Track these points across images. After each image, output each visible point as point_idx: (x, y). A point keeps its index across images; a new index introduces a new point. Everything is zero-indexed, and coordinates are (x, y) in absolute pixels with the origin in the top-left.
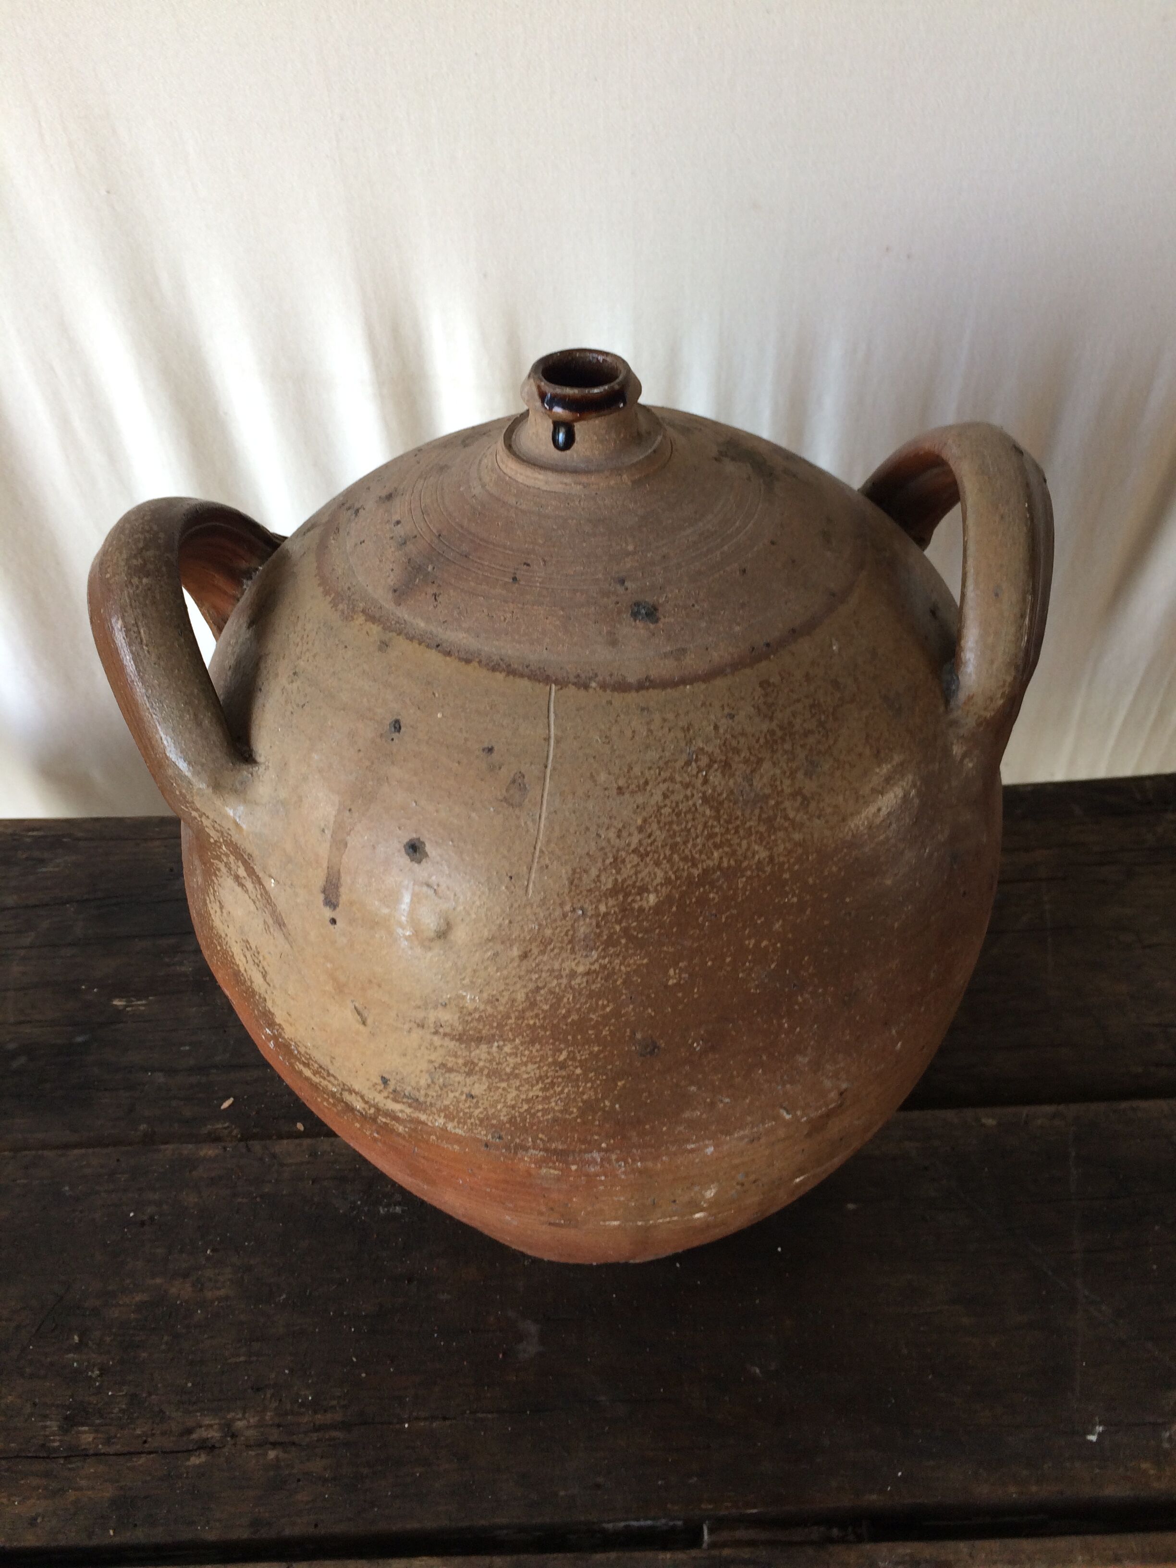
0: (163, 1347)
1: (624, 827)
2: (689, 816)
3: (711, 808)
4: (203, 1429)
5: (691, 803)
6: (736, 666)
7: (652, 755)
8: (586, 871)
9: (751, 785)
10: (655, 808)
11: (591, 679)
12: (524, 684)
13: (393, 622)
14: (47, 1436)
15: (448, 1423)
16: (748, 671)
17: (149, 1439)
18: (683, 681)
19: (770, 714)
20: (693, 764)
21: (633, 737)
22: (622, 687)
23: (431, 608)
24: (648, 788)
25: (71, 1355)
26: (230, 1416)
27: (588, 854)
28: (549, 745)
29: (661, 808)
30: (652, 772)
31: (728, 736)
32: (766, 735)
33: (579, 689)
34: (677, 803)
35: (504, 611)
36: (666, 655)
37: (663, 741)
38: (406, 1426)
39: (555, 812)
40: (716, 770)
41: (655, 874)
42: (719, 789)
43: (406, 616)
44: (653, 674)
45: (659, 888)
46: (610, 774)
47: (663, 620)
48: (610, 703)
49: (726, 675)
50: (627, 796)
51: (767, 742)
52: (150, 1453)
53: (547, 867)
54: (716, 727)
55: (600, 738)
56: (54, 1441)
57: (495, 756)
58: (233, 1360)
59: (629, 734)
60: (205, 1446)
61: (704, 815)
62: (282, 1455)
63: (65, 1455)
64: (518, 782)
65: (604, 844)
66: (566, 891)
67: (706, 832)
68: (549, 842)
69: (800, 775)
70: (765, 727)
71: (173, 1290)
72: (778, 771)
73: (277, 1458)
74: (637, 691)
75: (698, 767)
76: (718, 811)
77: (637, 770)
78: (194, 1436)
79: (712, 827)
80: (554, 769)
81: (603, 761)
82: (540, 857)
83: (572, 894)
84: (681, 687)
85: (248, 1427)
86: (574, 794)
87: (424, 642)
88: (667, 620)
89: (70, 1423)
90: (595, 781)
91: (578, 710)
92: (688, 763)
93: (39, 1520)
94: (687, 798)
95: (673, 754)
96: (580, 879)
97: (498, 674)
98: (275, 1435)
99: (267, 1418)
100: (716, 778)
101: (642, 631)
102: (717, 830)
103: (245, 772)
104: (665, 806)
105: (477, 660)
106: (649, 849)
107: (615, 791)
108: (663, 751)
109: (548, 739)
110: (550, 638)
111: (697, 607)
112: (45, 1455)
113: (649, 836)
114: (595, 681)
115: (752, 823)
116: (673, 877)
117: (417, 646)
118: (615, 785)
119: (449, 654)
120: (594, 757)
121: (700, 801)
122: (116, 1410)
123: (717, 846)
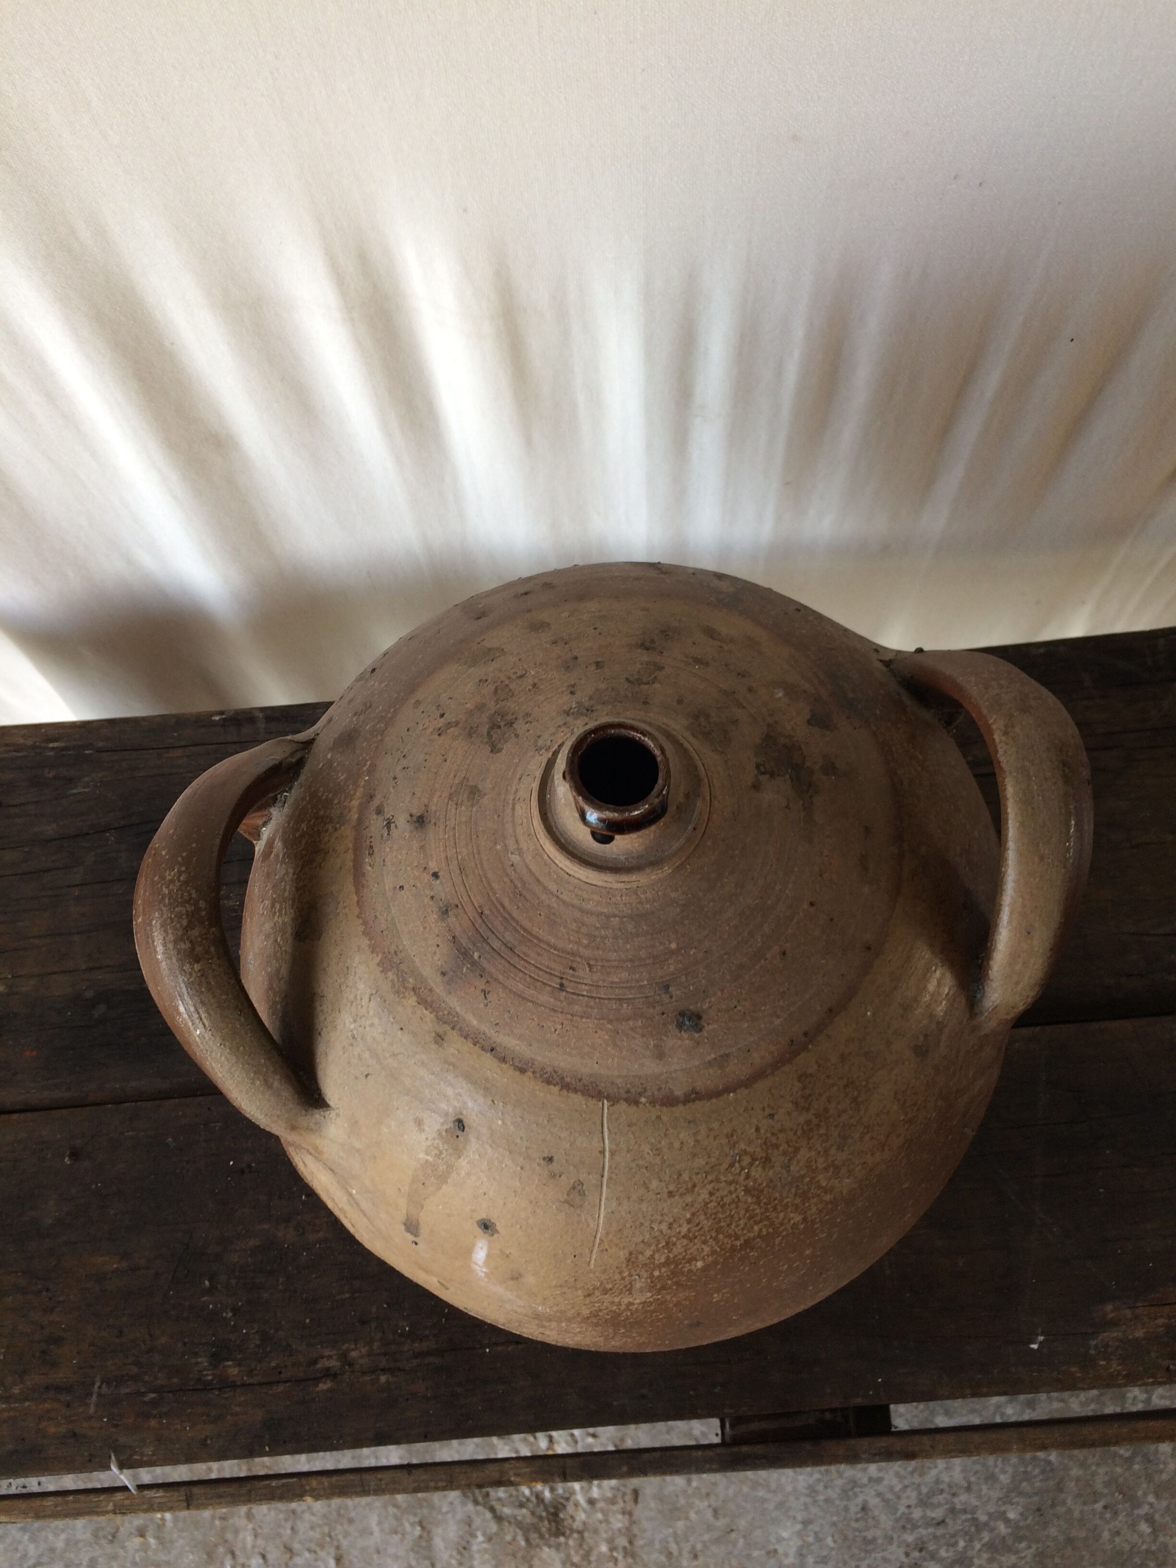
0: (280, 1287)
1: (674, 1221)
2: (733, 1206)
3: (753, 1196)
4: (325, 1359)
5: (734, 1196)
6: (777, 1064)
7: (700, 1162)
8: (641, 1253)
9: (789, 1171)
10: (703, 1204)
11: (640, 1094)
12: (578, 1099)
13: (446, 1012)
14: (200, 1371)
15: (520, 1346)
16: (787, 1068)
17: (283, 1370)
18: (727, 1090)
19: (807, 1105)
20: (737, 1165)
21: (682, 1147)
22: (670, 1101)
23: (482, 1005)
24: (696, 1189)
25: (205, 1298)
26: (345, 1347)
27: (643, 1241)
28: (604, 1156)
29: (708, 1204)
30: (699, 1176)
31: (769, 1135)
32: (802, 1126)
33: (630, 1105)
34: (722, 1198)
35: (554, 1021)
36: (710, 1064)
37: (708, 1149)
38: (488, 1350)
39: (612, 1212)
40: (758, 1166)
41: (703, 1249)
42: (760, 1181)
43: (458, 1009)
44: (700, 1085)
45: (706, 1257)
46: (661, 1181)
47: (706, 1028)
48: (659, 1118)
49: (766, 1076)
50: (677, 1198)
51: (804, 1132)
52: (286, 1382)
53: (607, 1250)
54: (757, 1129)
55: (651, 1150)
56: (207, 1375)
57: (555, 1166)
58: (338, 1297)
59: (677, 1145)
60: (328, 1374)
61: (746, 1202)
62: (391, 1379)
63: (218, 1386)
64: (578, 1188)
65: (657, 1234)
66: (624, 1265)
67: (747, 1215)
68: (607, 1234)
69: (833, 1151)
70: (802, 1120)
71: (280, 1234)
72: (813, 1153)
73: (388, 1382)
74: (684, 1104)
75: (741, 1166)
76: (758, 1198)
77: (685, 1176)
78: (319, 1366)
79: (753, 1210)
80: (610, 1178)
81: (654, 1170)
82: (599, 1244)
83: (629, 1267)
84: (725, 1095)
85: (362, 1357)
86: (629, 1198)
87: (478, 1042)
88: (710, 1027)
89: (216, 1359)
90: (647, 1188)
91: (630, 1126)
92: (732, 1165)
93: (209, 1442)
94: (731, 1192)
95: (718, 1159)
96: (637, 1258)
97: (552, 1087)
98: (383, 1363)
99: (375, 1347)
100: (757, 1172)
101: (687, 1042)
102: (758, 1211)
103: (317, 1115)
104: (711, 1201)
105: (531, 1070)
106: (697, 1234)
107: (665, 1196)
108: (709, 1157)
109: (602, 1152)
110: (600, 1053)
111: (739, 1008)
112: (202, 1387)
113: (698, 1225)
114: (644, 1097)
115: (788, 1200)
116: (718, 1250)
117: (472, 1046)
118: (666, 1190)
119: (503, 1060)
120: (646, 1167)
121: (743, 1193)
122: (252, 1346)
123: (756, 1223)
